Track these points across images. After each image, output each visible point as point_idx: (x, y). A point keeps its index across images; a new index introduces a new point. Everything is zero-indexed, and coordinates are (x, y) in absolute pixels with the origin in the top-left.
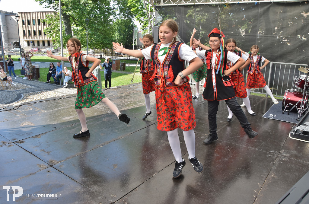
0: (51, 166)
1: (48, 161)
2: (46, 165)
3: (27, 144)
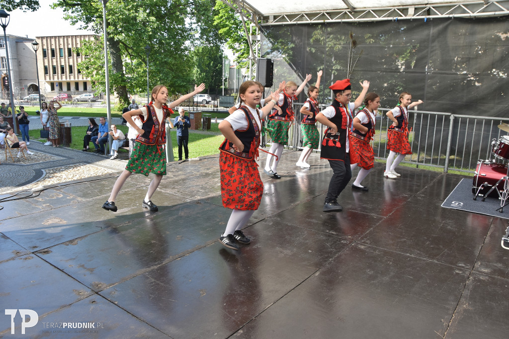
0: (97, 293)
1: (91, 285)
2: (87, 292)
3: (56, 256)
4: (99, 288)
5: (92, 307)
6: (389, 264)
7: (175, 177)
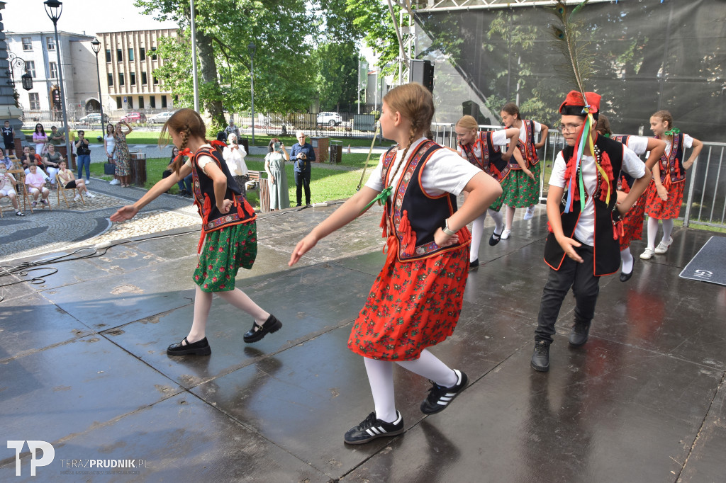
0: (187, 390)
1: (179, 379)
2: (175, 389)
3: (132, 338)
4: (189, 384)
5: (182, 409)
6: (601, 358)
7: (292, 230)
